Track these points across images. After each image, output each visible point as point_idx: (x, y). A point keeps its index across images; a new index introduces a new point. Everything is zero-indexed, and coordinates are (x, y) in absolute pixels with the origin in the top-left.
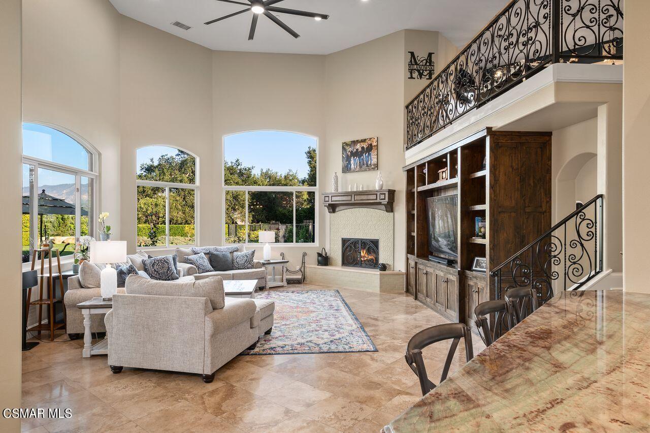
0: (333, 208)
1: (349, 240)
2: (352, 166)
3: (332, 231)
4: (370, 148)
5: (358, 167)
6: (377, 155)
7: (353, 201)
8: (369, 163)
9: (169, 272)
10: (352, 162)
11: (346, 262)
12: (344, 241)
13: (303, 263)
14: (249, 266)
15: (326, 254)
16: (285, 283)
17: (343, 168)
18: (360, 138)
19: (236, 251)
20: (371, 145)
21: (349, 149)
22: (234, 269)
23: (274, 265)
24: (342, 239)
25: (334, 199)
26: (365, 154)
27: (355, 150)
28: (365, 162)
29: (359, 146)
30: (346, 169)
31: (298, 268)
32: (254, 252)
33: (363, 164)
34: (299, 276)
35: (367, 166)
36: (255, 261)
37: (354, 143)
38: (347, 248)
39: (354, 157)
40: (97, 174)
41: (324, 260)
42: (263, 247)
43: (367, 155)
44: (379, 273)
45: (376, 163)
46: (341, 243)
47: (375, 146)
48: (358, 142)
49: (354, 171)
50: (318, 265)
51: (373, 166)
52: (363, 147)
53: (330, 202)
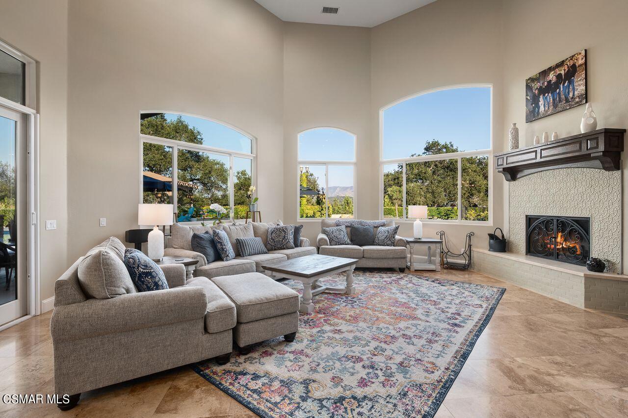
0: (512, 173)
1: (536, 218)
2: (542, 109)
3: (511, 205)
4: (572, 71)
5: (551, 108)
6: (586, 78)
7: (539, 160)
8: (571, 95)
9: (284, 241)
10: (541, 102)
11: (532, 250)
12: (530, 220)
13: (470, 246)
14: (389, 242)
15: (503, 236)
16: (437, 267)
17: (527, 116)
18: (553, 63)
19: (382, 226)
20: (574, 65)
21: (536, 85)
22: (374, 245)
23: (430, 245)
24: (527, 216)
25: (511, 160)
26: (563, 85)
27: (546, 84)
28: (563, 97)
29: (552, 77)
30: (533, 116)
31: (462, 250)
32: (397, 228)
33: (560, 101)
34: (462, 261)
35: (567, 101)
36: (397, 237)
37: (545, 73)
38: (534, 229)
39: (544, 95)
40: (255, 156)
41: (501, 244)
42: (413, 223)
43: (566, 84)
44: (582, 274)
45: (583, 92)
46: (525, 222)
47: (581, 65)
48: (550, 69)
49: (546, 116)
50: (489, 250)
51: (577, 100)
52: (560, 74)
53: (505, 166)
